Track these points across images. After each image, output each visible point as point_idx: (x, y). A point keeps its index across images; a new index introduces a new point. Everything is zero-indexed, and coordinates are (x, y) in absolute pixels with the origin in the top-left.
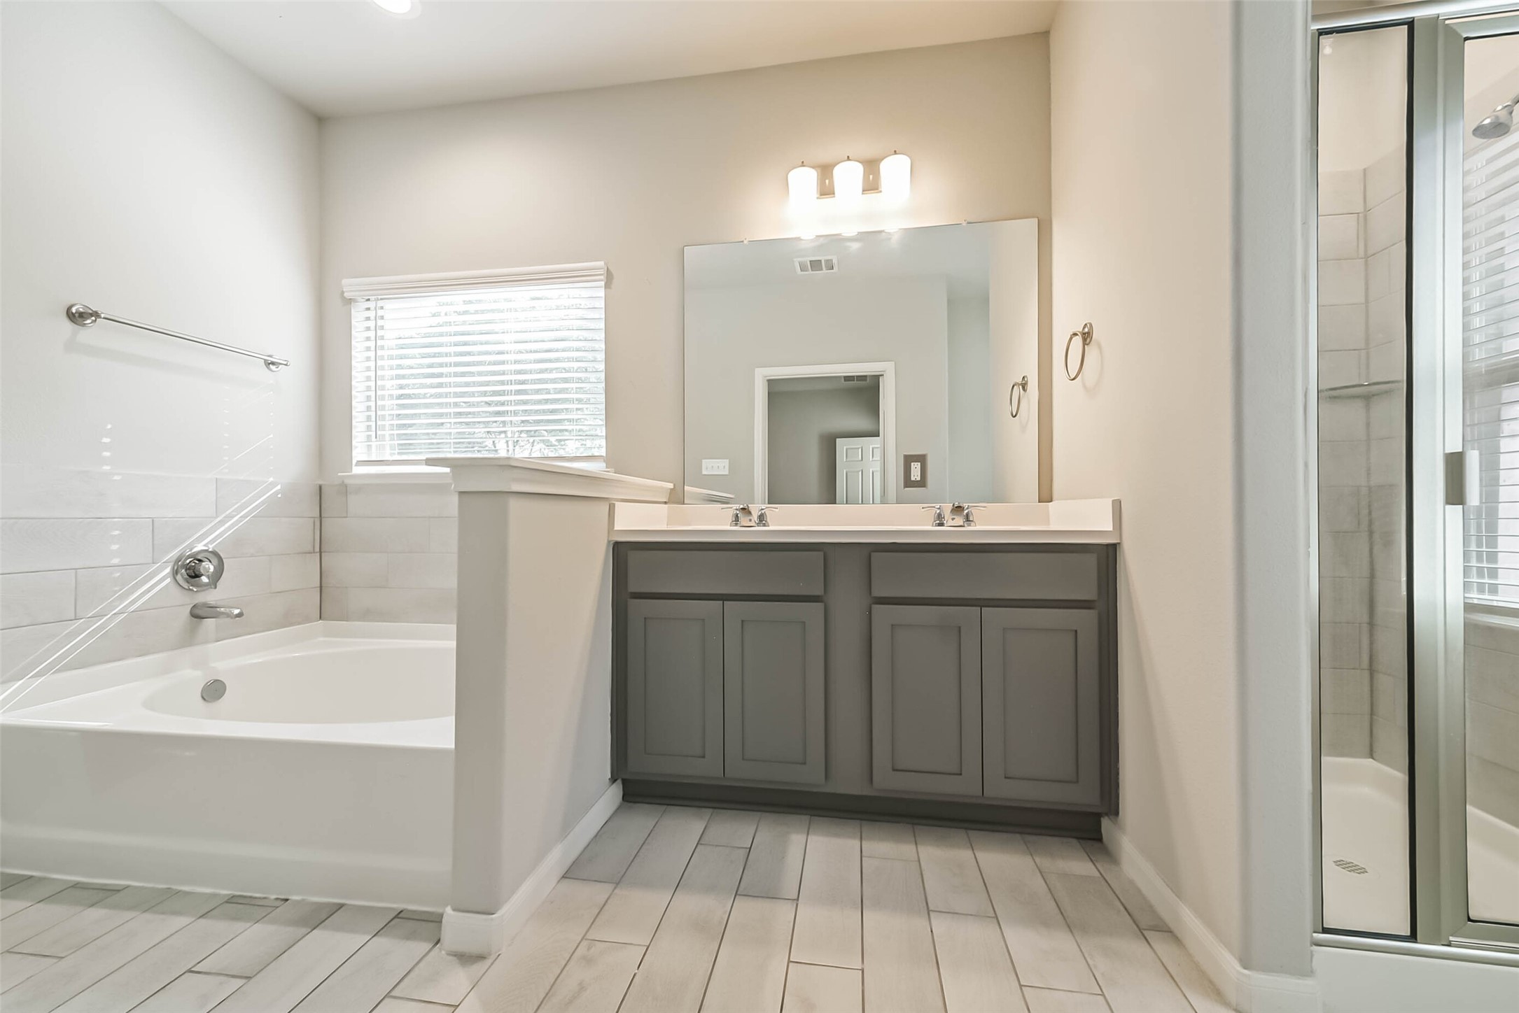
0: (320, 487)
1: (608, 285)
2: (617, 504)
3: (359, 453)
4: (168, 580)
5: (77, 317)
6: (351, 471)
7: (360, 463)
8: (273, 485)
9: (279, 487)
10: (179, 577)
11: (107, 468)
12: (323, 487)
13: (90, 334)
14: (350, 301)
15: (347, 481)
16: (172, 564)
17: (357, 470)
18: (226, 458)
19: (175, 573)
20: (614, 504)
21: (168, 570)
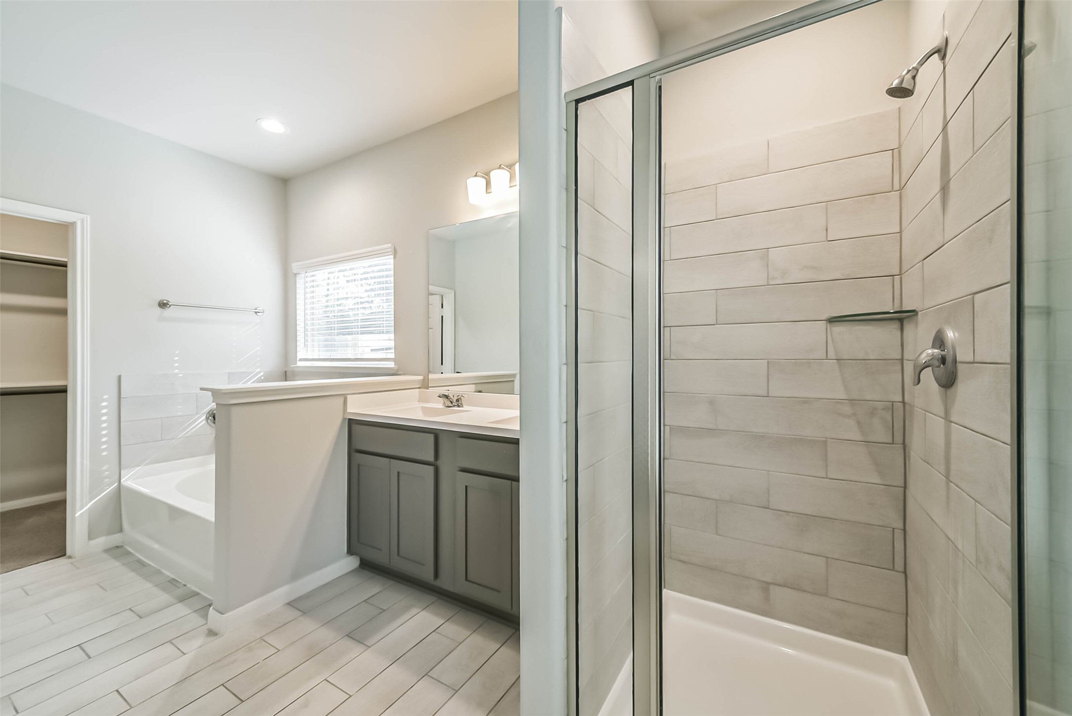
0: (286, 372)
1: (394, 258)
2: (348, 396)
3: (300, 355)
4: (204, 422)
5: (163, 305)
6: (296, 364)
7: (301, 360)
8: (260, 372)
9: (262, 374)
10: (209, 421)
11: (177, 371)
12: (287, 373)
13: (167, 312)
14: (295, 275)
15: (295, 369)
16: (206, 415)
17: (300, 364)
18: (234, 362)
19: (207, 418)
20: (347, 397)
21: (204, 417)
